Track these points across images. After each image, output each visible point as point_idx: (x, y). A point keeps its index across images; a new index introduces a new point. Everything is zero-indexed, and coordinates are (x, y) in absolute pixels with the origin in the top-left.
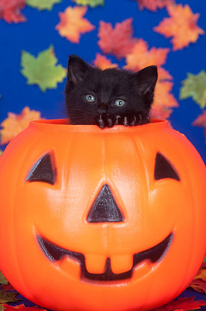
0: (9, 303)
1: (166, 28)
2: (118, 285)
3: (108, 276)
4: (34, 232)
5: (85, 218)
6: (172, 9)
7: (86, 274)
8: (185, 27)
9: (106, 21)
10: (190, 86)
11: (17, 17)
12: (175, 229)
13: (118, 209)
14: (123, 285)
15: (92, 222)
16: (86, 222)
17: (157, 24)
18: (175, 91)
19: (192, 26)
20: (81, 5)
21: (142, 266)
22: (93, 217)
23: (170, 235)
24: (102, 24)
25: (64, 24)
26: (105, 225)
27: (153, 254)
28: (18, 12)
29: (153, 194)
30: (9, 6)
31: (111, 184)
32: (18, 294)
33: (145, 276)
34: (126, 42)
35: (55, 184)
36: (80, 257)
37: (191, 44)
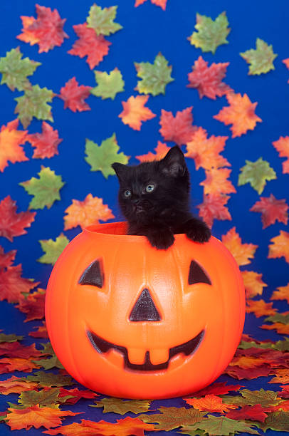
0: (64, 387)
1: (225, 116)
2: (156, 375)
3: (147, 367)
4: (85, 328)
5: (127, 317)
6: (231, 98)
7: (128, 365)
8: (244, 114)
9: (167, 110)
10: (249, 172)
11: (82, 106)
12: (206, 327)
13: (156, 310)
14: (160, 374)
15: (133, 321)
16: (128, 321)
17: (217, 113)
18: (233, 178)
19: (250, 115)
20: (143, 94)
21: (177, 358)
22: (135, 317)
23: (202, 332)
24: (163, 111)
25: (127, 113)
26: (144, 324)
27: (187, 348)
28: (83, 101)
29: (187, 297)
30: (74, 96)
31: (150, 288)
32: (73, 379)
33: (179, 367)
34: (187, 130)
35: (103, 287)
36: (124, 350)
37: (249, 131)
